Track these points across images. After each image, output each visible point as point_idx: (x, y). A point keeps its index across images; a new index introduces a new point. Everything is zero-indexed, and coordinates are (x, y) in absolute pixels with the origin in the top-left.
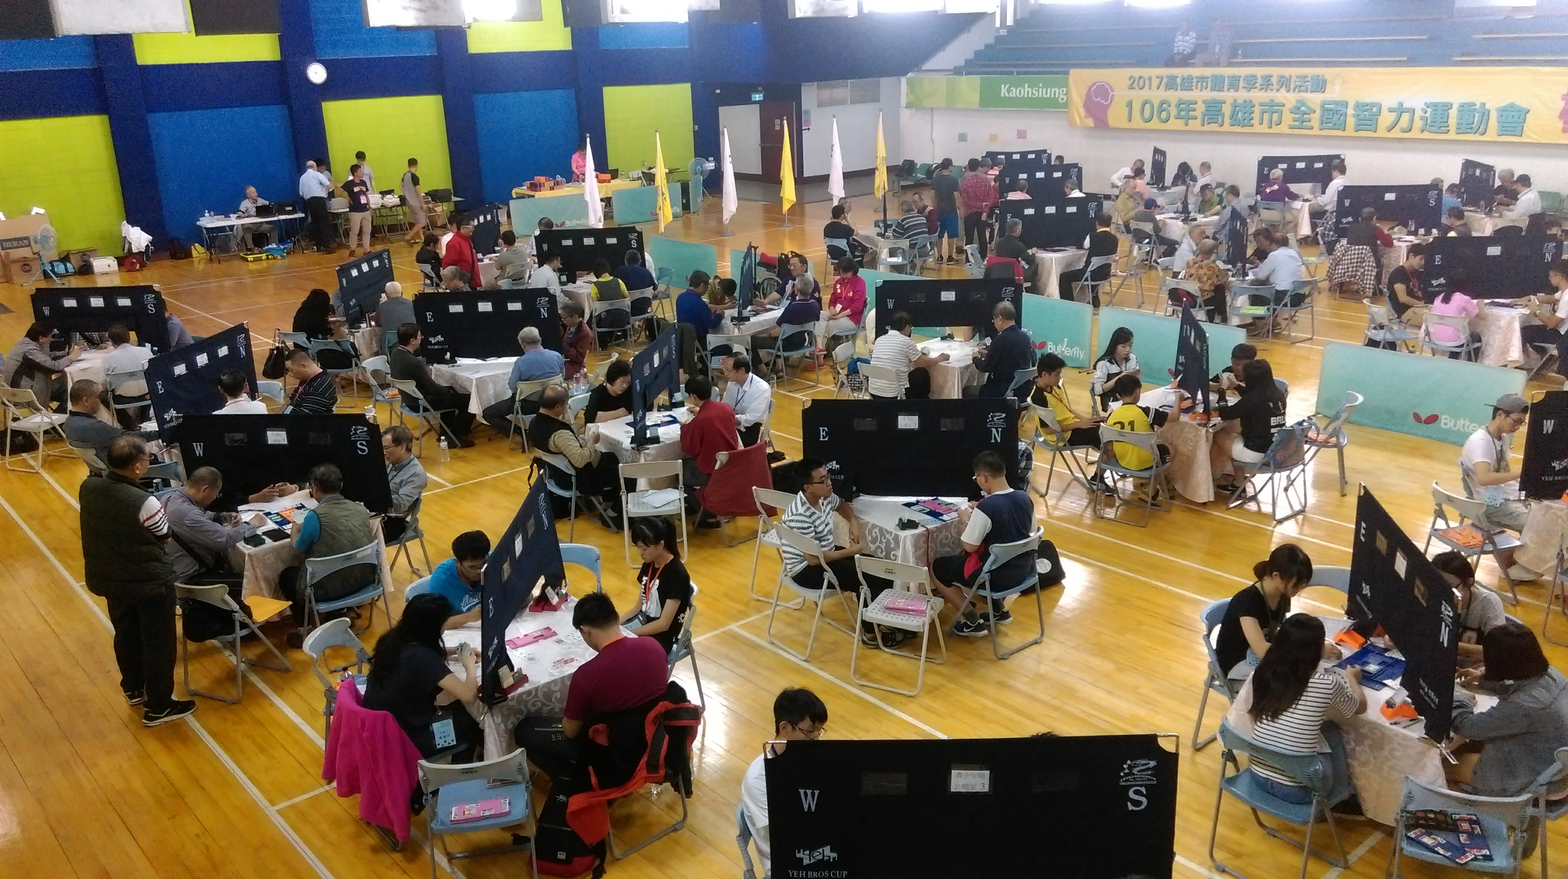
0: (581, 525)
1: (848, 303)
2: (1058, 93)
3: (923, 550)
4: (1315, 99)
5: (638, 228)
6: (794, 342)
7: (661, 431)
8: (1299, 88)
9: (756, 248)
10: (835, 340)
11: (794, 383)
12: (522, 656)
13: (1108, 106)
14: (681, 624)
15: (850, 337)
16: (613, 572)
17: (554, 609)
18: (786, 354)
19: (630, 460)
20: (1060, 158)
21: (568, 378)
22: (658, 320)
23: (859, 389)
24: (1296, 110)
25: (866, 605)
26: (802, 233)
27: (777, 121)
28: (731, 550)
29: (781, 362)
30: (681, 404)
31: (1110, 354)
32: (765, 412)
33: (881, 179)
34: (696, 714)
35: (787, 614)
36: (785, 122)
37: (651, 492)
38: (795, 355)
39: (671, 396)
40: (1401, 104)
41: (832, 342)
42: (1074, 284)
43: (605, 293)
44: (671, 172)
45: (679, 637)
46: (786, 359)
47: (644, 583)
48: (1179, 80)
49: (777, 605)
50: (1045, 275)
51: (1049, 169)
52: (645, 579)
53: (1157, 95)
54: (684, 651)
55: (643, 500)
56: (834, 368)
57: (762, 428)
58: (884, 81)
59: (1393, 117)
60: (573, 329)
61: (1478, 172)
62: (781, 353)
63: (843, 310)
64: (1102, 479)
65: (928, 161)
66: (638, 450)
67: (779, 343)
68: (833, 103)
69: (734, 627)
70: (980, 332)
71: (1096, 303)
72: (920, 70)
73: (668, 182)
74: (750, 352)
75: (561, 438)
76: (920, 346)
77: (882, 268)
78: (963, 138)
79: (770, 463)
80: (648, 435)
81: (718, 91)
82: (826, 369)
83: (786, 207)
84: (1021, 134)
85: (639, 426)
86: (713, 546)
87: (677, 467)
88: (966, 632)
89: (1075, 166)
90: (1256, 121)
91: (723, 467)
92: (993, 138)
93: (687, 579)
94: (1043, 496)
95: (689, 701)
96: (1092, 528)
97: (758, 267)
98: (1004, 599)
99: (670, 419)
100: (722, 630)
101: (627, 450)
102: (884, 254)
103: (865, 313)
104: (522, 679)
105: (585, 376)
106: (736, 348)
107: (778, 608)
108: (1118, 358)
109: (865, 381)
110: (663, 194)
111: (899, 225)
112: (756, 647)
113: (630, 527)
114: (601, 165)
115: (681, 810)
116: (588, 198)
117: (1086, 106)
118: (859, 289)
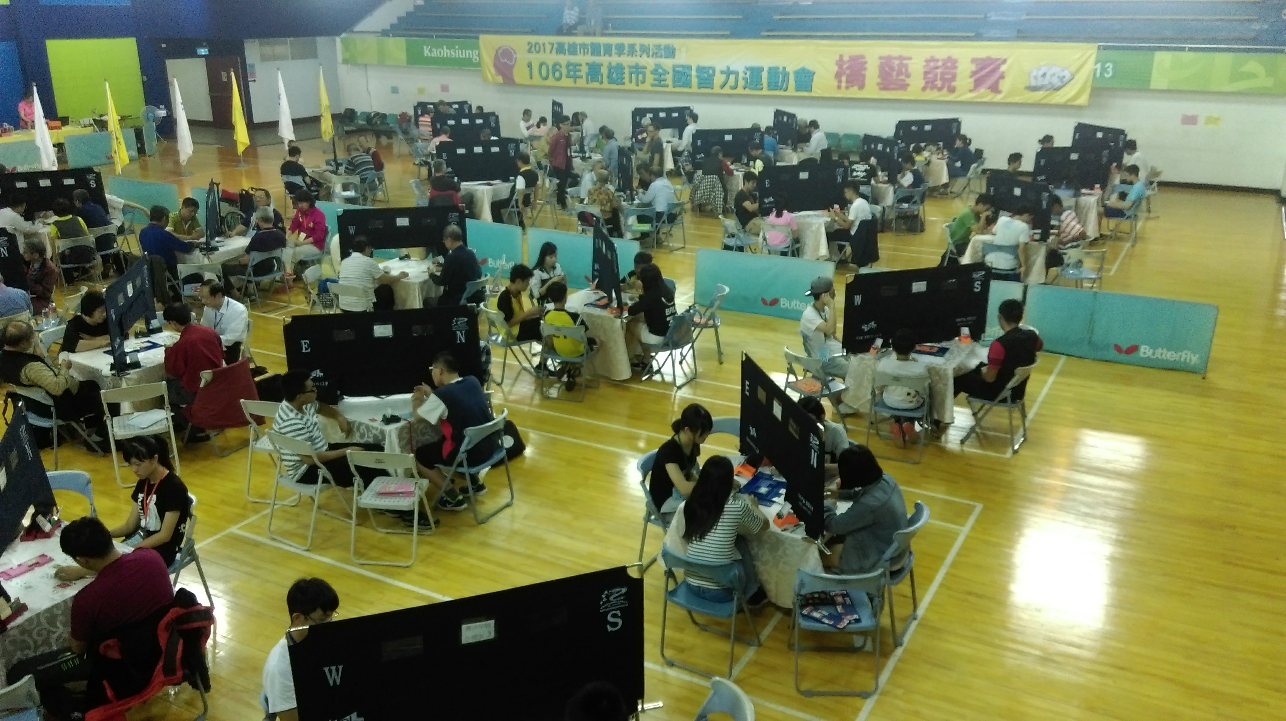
0: (65, 453)
1: (310, 232)
2: (472, 54)
3: (406, 440)
4: (668, 63)
5: (96, 169)
6: (264, 268)
7: (141, 356)
8: (655, 55)
9: (218, 185)
10: (302, 265)
11: (268, 305)
12: (19, 586)
13: (513, 65)
14: (183, 534)
15: (316, 262)
16: (105, 494)
17: (48, 535)
18: (257, 279)
19: (111, 386)
20: (480, 108)
21: (37, 313)
22: (125, 254)
23: (331, 306)
24: (655, 72)
25: (360, 493)
26: (257, 172)
27: (224, 74)
28: (223, 460)
29: (252, 287)
30: (159, 330)
31: (541, 264)
32: (243, 332)
33: (327, 125)
34: (207, 615)
35: (284, 511)
36: (233, 74)
37: (136, 414)
38: (266, 280)
39: (148, 323)
40: (728, 68)
41: (299, 267)
42: (503, 211)
43: (64, 231)
44: (123, 119)
45: (182, 546)
46: (258, 284)
47: (139, 500)
48: (566, 47)
49: (275, 504)
50: (479, 204)
51: (472, 117)
52: (141, 496)
53: (551, 58)
54: (188, 558)
55: (130, 422)
56: (305, 289)
57: (242, 347)
58: (321, 41)
59: (723, 77)
60: (36, 266)
61: (785, 119)
62: (252, 278)
63: (306, 238)
64: (546, 367)
65: (368, 110)
66: (119, 376)
67: (250, 269)
68: (275, 58)
69: (235, 529)
70: (433, 252)
71: (522, 224)
72: (352, 32)
73: (121, 127)
74: (222, 279)
75: (33, 370)
76: (381, 266)
77: (337, 201)
78: (395, 90)
79: (254, 377)
80: (128, 361)
81: (164, 46)
82: (296, 290)
83: (241, 149)
84: (445, 88)
85: (117, 354)
86: (206, 458)
87: (162, 388)
88: (449, 507)
89: (493, 114)
90: (626, 80)
91: (208, 384)
92: (421, 91)
93: (184, 490)
94: (499, 385)
95: (200, 604)
96: (540, 406)
97: (221, 203)
98: (478, 473)
99: (149, 344)
100: (223, 533)
101: (107, 377)
102: (338, 189)
103: (328, 239)
104: (20, 608)
105: (54, 310)
106: (208, 276)
107: (275, 507)
108: (546, 267)
109: (335, 299)
110: (117, 139)
111: (350, 163)
112: (257, 544)
113: (118, 450)
114: (50, 113)
115: (200, 704)
116: (39, 143)
117: (495, 66)
118: (318, 218)
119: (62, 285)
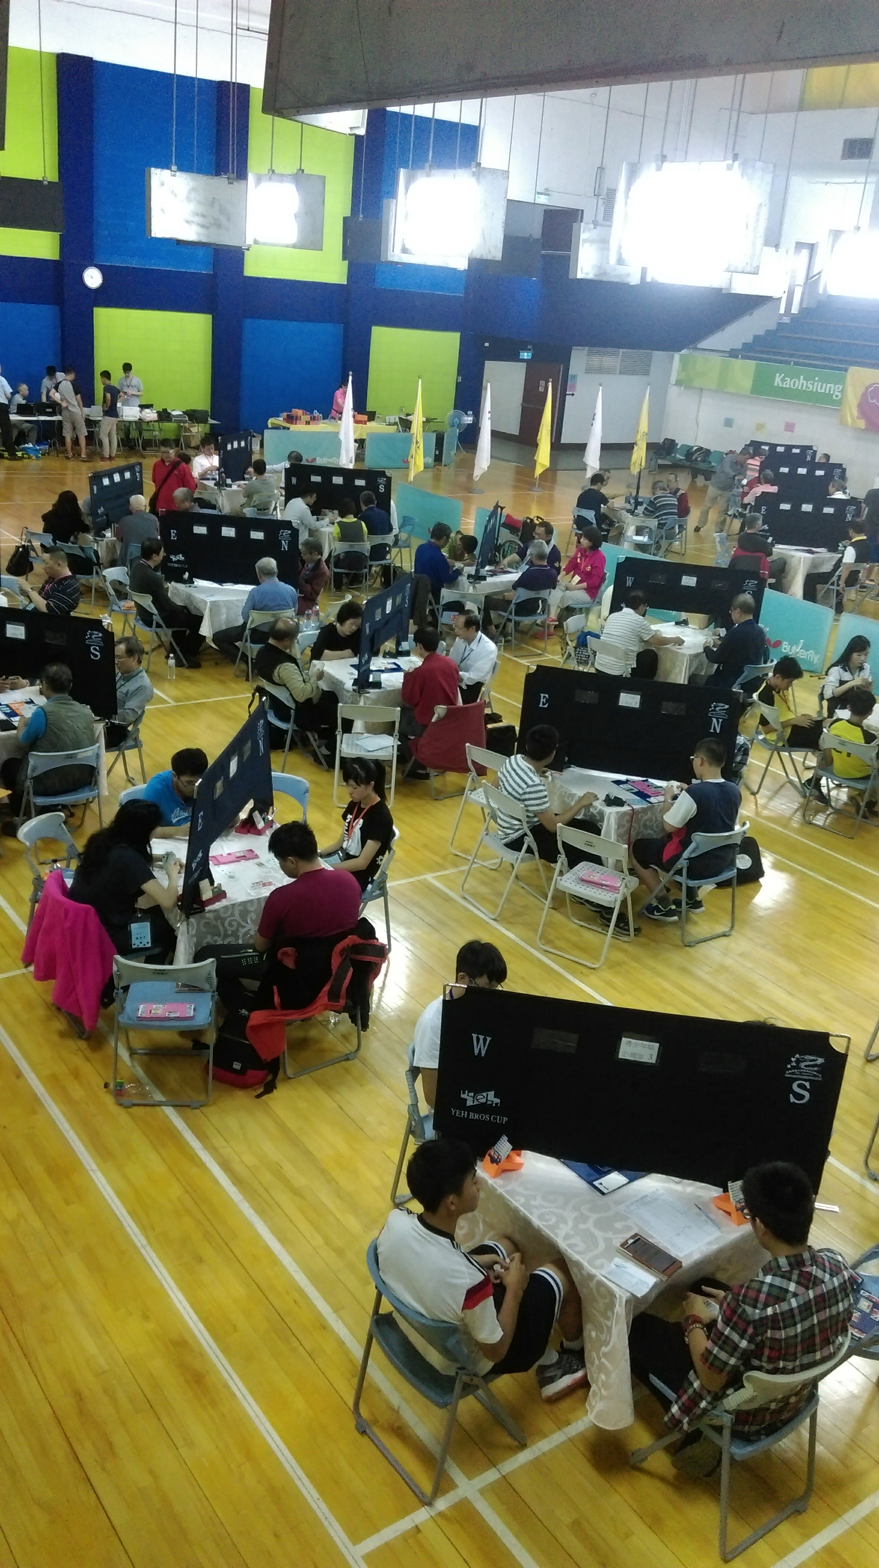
0: (294, 758)
1: (586, 577)
2: (833, 389)
3: (625, 829)
5: (388, 474)
6: (527, 608)
7: (384, 677)
9: (502, 508)
10: (568, 611)
11: (522, 649)
14: (379, 866)
15: (584, 610)
16: (320, 807)
17: (258, 833)
18: (518, 618)
19: (350, 701)
20: (827, 457)
21: (300, 613)
22: (395, 568)
23: (586, 663)
25: (561, 873)
26: (551, 499)
27: (542, 383)
28: (436, 803)
29: (511, 626)
30: (407, 654)
31: (844, 661)
32: (489, 672)
33: (639, 455)
34: (381, 952)
35: (482, 872)
36: (550, 384)
37: (366, 735)
38: (526, 621)
39: (398, 644)
41: (565, 613)
42: (819, 586)
43: (347, 534)
44: (428, 421)
45: (375, 878)
46: (517, 624)
47: (348, 821)
49: (474, 862)
50: (791, 573)
51: (813, 466)
52: (349, 817)
54: (378, 892)
55: (358, 742)
56: (563, 638)
57: (483, 689)
58: (657, 355)
60: (310, 566)
62: (513, 617)
63: (580, 582)
65: (690, 443)
66: (359, 693)
67: (512, 607)
68: (600, 370)
69: (429, 877)
70: (716, 621)
71: (839, 609)
72: (696, 349)
73: (424, 431)
74: (482, 612)
75: (286, 670)
76: (653, 627)
77: (626, 545)
78: (729, 423)
79: (486, 724)
80: (371, 680)
81: (487, 344)
82: (556, 639)
83: (539, 471)
84: (789, 427)
85: (364, 669)
86: (420, 797)
87: (395, 714)
88: (657, 915)
89: (840, 466)
91: (440, 720)
92: (760, 427)
93: (390, 823)
94: (754, 794)
95: (377, 939)
96: (799, 832)
97: (502, 528)
98: (699, 888)
99: (395, 667)
100: (417, 878)
101: (348, 691)
102: (630, 531)
103: (603, 588)
105: (317, 614)
106: (469, 606)
107: (474, 866)
108: (851, 666)
109: (592, 656)
110: (417, 442)
111: (651, 503)
112: (447, 899)
113: (341, 767)
114: (360, 406)
115: (355, 1041)
116: (342, 437)
117: (860, 406)
118: (599, 563)
119: (330, 589)
